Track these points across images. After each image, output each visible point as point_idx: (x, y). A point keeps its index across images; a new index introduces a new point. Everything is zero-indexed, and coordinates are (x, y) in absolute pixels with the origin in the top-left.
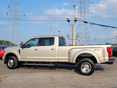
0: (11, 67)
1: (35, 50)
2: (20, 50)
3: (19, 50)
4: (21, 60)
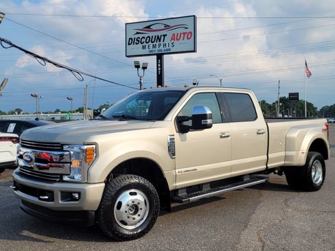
3: (171, 140)
4: (175, 184)
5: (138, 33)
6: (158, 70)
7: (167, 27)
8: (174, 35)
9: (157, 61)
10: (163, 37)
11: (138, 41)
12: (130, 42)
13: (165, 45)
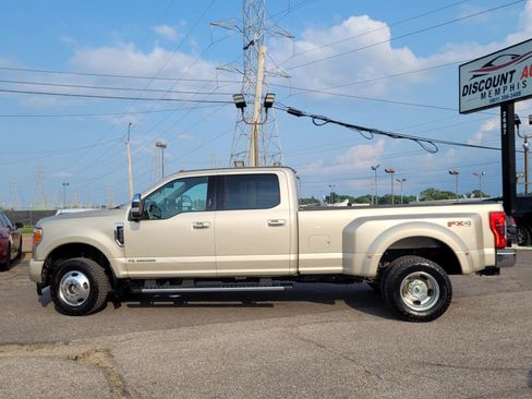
0: (79, 304)
1: (195, 227)
2: (125, 229)
3: (118, 228)
4: (125, 273)
5: (475, 76)
6: (502, 129)
7: (516, 58)
8: (526, 68)
9: (502, 114)
10: (509, 76)
11: (476, 88)
12: (466, 91)
13: (512, 88)
